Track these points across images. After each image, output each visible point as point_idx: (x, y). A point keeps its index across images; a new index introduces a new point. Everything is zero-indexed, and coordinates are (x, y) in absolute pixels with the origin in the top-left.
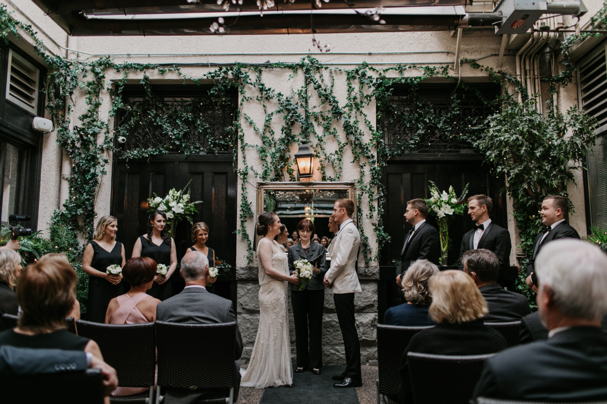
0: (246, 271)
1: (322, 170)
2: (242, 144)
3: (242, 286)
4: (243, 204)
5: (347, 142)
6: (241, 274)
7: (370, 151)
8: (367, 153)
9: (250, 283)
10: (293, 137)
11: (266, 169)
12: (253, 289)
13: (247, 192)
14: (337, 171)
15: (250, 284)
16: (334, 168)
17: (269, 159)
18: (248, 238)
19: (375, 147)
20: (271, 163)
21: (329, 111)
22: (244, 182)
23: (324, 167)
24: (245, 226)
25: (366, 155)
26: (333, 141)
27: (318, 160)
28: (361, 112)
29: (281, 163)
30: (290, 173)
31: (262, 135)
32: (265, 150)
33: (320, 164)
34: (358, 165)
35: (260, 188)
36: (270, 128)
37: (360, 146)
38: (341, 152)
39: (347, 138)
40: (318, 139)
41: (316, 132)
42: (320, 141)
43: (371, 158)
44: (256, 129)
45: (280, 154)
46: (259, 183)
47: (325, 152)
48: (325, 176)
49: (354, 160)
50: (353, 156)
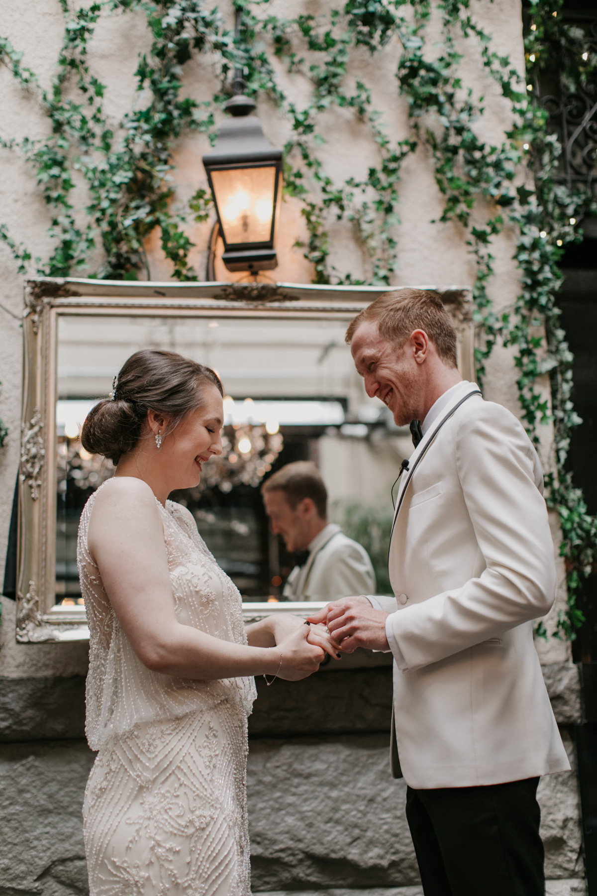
1: (313, 247)
5: (412, 140)
7: (510, 176)
8: (498, 185)
10: (187, 108)
11: (67, 237)
14: (379, 253)
17: (80, 195)
19: (530, 164)
20: (93, 208)
21: (336, 13)
23: (324, 235)
25: (495, 192)
26: (355, 134)
27: (296, 204)
28: (468, 24)
29: (137, 208)
30: (174, 256)
31: (51, 97)
32: (64, 158)
33: (303, 221)
34: (461, 234)
35: (38, 309)
36: (86, 70)
37: (469, 157)
38: (392, 179)
39: (412, 122)
40: (293, 122)
41: (286, 93)
42: (301, 129)
43: (516, 205)
44: (26, 75)
45: (130, 174)
46: (34, 282)
47: (322, 174)
48: (325, 273)
49: (446, 211)
50: (440, 195)
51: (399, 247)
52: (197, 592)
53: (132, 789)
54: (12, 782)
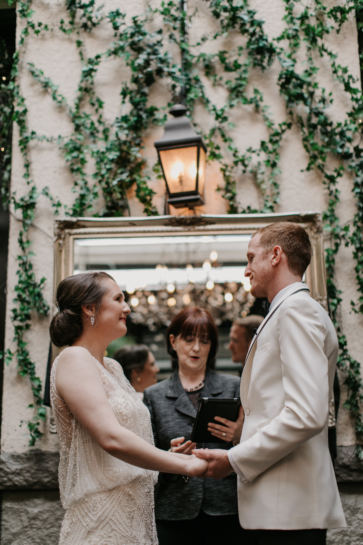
0: (26, 465)
1: (227, 190)
2: (21, 132)
3: (16, 506)
4: (20, 282)
5: (289, 121)
6: (13, 473)
7: (350, 140)
8: (342, 146)
9: (37, 497)
10: (151, 112)
11: (82, 192)
12: (45, 516)
13: (31, 253)
14: (268, 192)
15: (38, 501)
16: (258, 186)
17: (90, 167)
18: (32, 373)
20: (96, 175)
21: (241, 48)
22: (25, 225)
23: (234, 183)
24: (24, 340)
25: (340, 150)
27: (216, 165)
28: (323, 49)
29: (122, 173)
30: (143, 200)
31: (74, 110)
32: (81, 145)
33: (221, 175)
34: (320, 177)
35: (63, 236)
36: (94, 93)
37: (323, 130)
38: (276, 146)
39: (288, 111)
40: (214, 116)
41: (210, 99)
42: (220, 120)
43: (354, 157)
44: (59, 99)
45: (118, 153)
46: (60, 221)
47: (233, 146)
48: (235, 205)
49: (310, 164)
50: (307, 154)
51: (281, 187)
52: (121, 413)
53: (84, 533)
54: (52, 514)
